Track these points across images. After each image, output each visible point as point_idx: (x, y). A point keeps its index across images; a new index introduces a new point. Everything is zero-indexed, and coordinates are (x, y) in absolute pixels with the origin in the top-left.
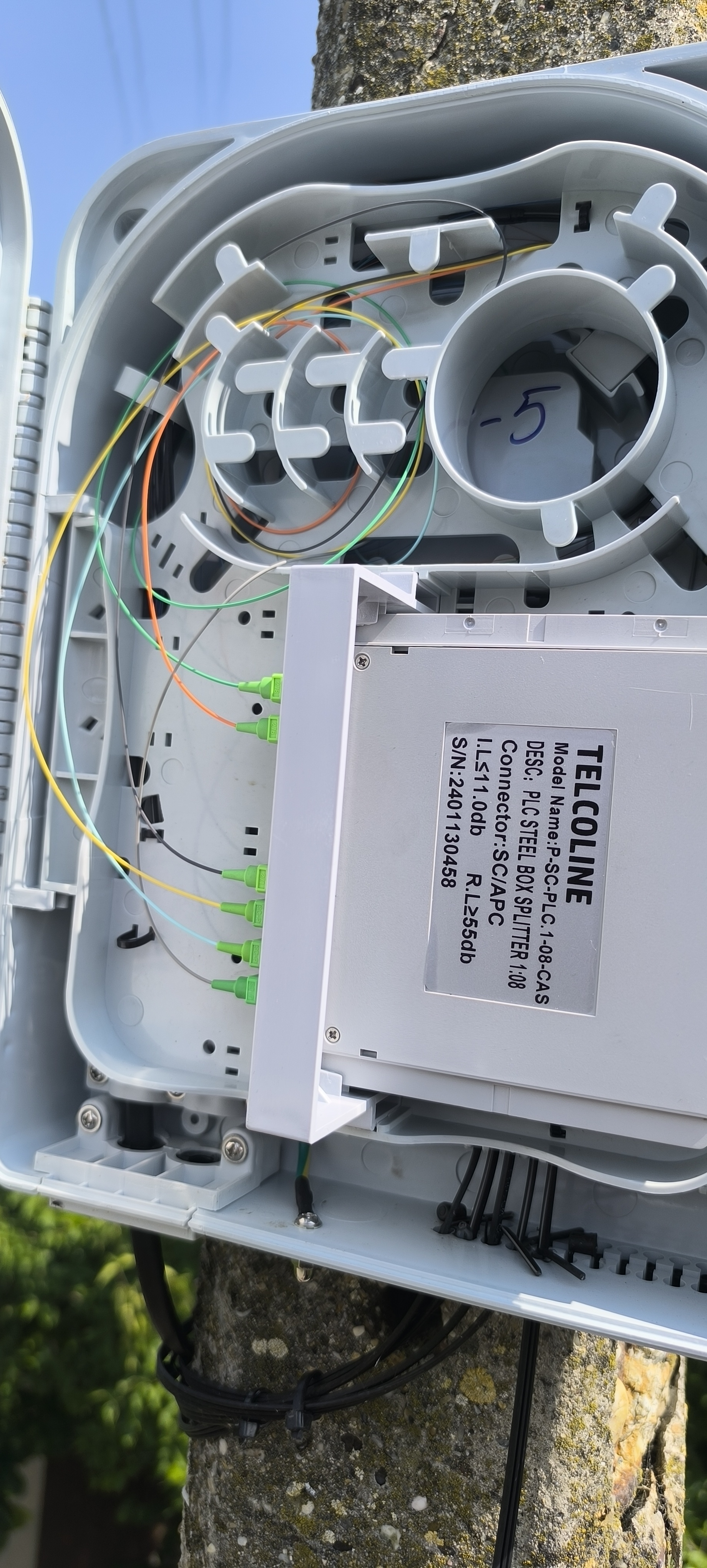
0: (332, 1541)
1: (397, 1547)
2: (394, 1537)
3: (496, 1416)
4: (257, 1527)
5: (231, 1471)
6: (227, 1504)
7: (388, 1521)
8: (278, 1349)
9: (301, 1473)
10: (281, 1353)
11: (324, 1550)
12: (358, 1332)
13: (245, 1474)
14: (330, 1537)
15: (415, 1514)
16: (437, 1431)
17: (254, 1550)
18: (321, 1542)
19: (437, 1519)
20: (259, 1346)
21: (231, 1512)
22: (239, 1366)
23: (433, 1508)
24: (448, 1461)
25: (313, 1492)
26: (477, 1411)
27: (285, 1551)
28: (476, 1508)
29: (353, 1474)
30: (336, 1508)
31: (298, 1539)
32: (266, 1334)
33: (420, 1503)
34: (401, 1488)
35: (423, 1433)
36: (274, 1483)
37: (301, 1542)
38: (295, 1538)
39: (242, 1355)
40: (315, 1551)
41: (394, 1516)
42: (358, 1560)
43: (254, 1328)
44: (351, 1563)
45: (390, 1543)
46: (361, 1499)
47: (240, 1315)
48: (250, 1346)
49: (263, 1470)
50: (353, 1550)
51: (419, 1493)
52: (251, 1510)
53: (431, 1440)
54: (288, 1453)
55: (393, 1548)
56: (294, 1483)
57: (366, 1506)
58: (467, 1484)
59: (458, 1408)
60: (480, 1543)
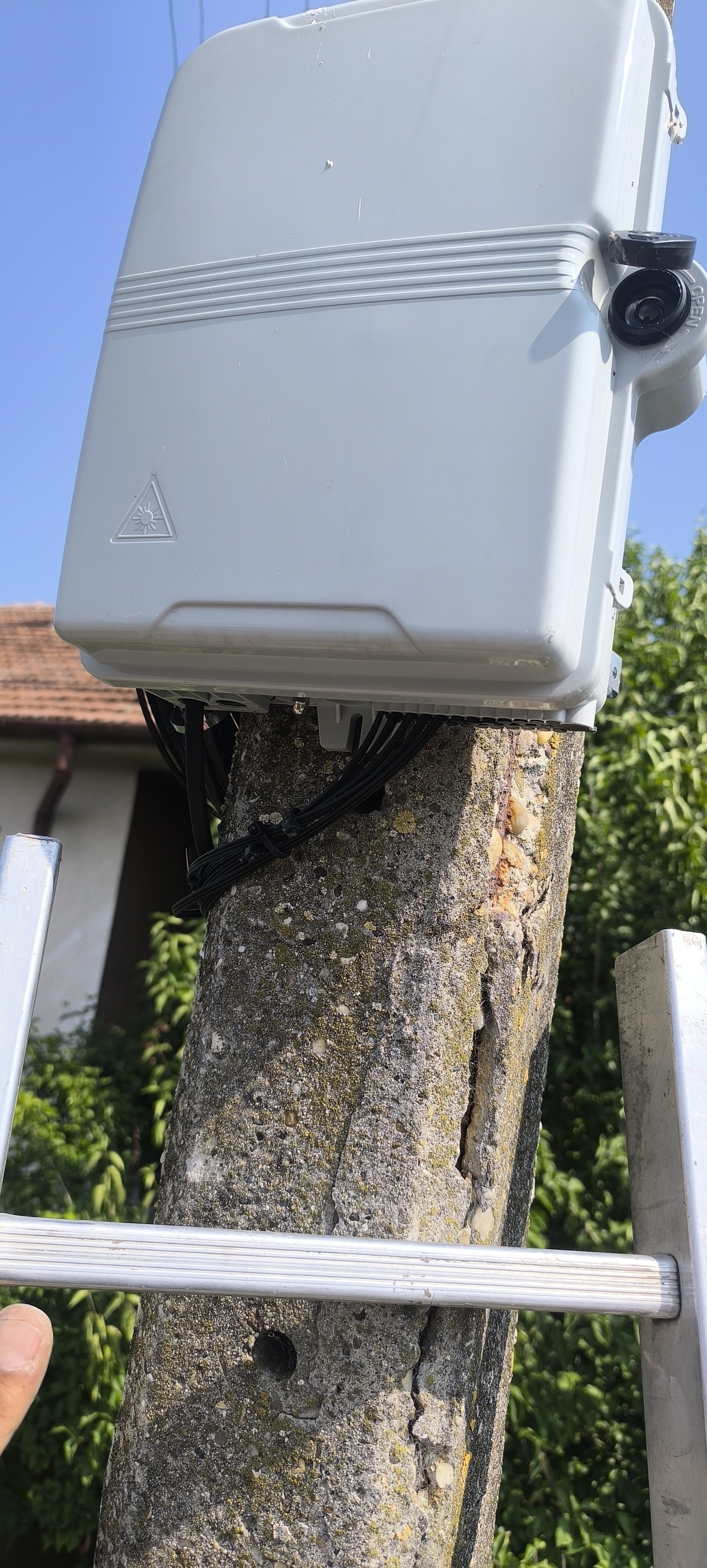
0: (302, 939)
1: (345, 936)
2: (344, 930)
3: (415, 841)
4: (252, 938)
5: (238, 903)
6: (234, 926)
7: (341, 919)
8: (277, 818)
9: (286, 897)
10: (278, 821)
11: (297, 946)
13: (247, 903)
14: (301, 936)
15: (358, 913)
16: (377, 855)
17: (249, 953)
18: (295, 941)
19: (373, 913)
21: (236, 930)
23: (371, 906)
24: (382, 874)
25: (292, 908)
26: (403, 839)
27: (270, 951)
28: (399, 902)
29: (320, 892)
30: (307, 917)
31: (280, 941)
32: (269, 810)
33: (362, 905)
34: (351, 897)
35: (367, 859)
36: (267, 906)
37: (282, 943)
38: (278, 941)
39: (252, 824)
40: (291, 947)
41: (345, 915)
42: (319, 949)
44: (314, 952)
45: (341, 934)
46: (324, 908)
47: (252, 801)
48: (258, 819)
49: (260, 899)
50: (316, 943)
51: (362, 898)
52: (250, 926)
53: (372, 862)
54: (278, 884)
55: (343, 937)
56: (280, 904)
57: (327, 912)
58: (394, 887)
59: (391, 838)
60: (400, 925)
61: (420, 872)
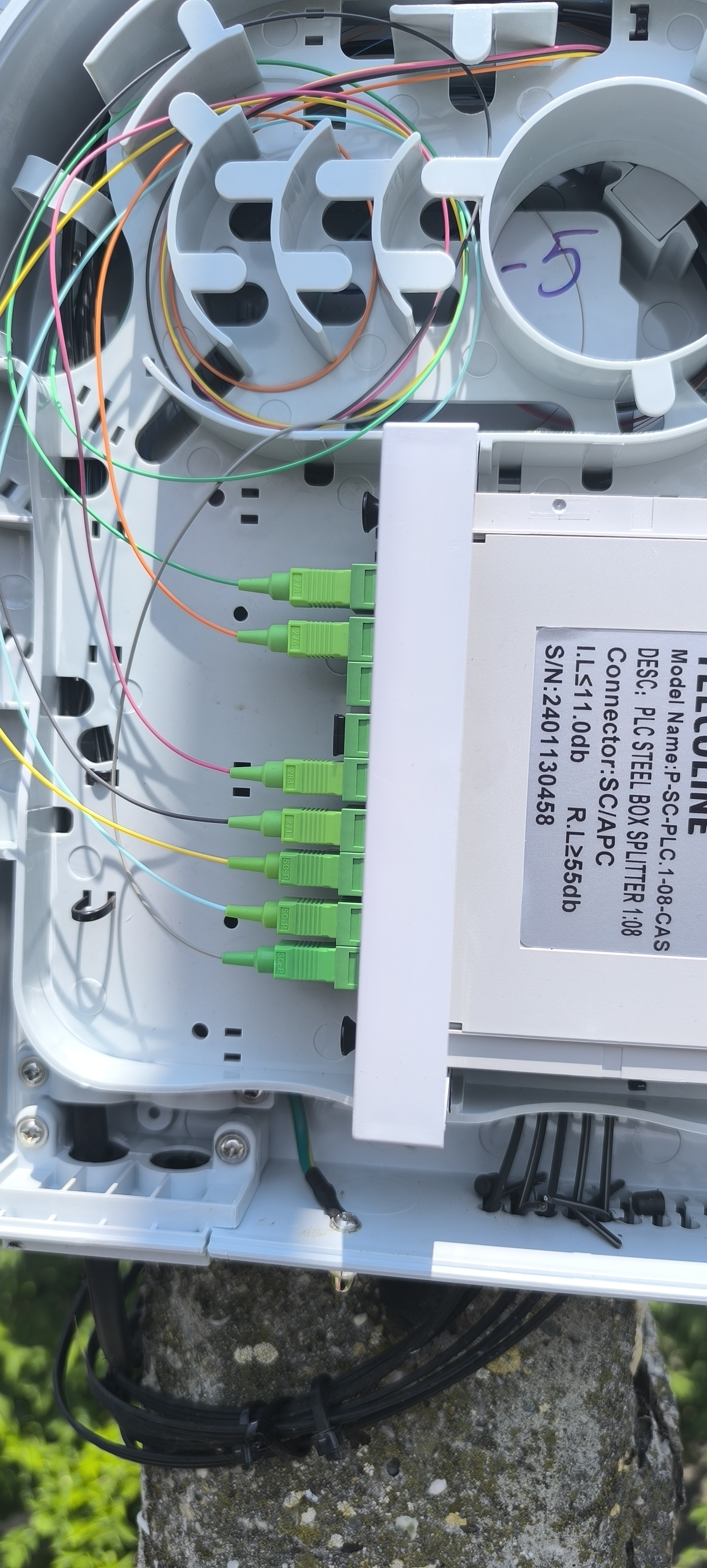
0: (340, 1545)
1: (414, 1536)
2: (411, 1527)
3: (522, 1384)
4: (250, 1548)
5: (214, 1494)
6: (212, 1530)
7: (404, 1511)
8: (266, 1353)
9: (301, 1481)
10: (271, 1357)
11: (331, 1556)
12: (359, 1321)
13: (232, 1494)
14: (337, 1541)
15: (433, 1499)
16: (456, 1409)
18: (327, 1549)
19: (459, 1499)
20: (242, 1355)
21: (218, 1537)
22: (219, 1380)
23: (454, 1489)
24: (469, 1438)
25: (315, 1499)
26: (501, 1382)
28: (501, 1480)
29: (361, 1471)
30: (343, 1510)
31: (300, 1551)
32: (251, 1340)
33: (438, 1487)
34: (418, 1475)
35: (441, 1414)
36: (268, 1498)
37: (304, 1552)
38: (296, 1550)
39: (222, 1368)
40: (321, 1559)
41: (410, 1505)
42: (371, 1558)
43: (235, 1336)
44: (362, 1563)
45: (406, 1534)
46: (371, 1495)
47: (216, 1323)
48: (232, 1355)
49: (254, 1486)
50: (365, 1549)
51: (437, 1476)
52: (241, 1530)
53: (450, 1421)
54: (284, 1462)
55: (409, 1538)
56: (293, 1493)
57: (377, 1501)
58: (491, 1458)
59: (479, 1383)
60: (506, 1514)
61: (534, 1433)
